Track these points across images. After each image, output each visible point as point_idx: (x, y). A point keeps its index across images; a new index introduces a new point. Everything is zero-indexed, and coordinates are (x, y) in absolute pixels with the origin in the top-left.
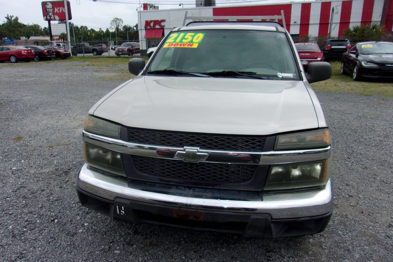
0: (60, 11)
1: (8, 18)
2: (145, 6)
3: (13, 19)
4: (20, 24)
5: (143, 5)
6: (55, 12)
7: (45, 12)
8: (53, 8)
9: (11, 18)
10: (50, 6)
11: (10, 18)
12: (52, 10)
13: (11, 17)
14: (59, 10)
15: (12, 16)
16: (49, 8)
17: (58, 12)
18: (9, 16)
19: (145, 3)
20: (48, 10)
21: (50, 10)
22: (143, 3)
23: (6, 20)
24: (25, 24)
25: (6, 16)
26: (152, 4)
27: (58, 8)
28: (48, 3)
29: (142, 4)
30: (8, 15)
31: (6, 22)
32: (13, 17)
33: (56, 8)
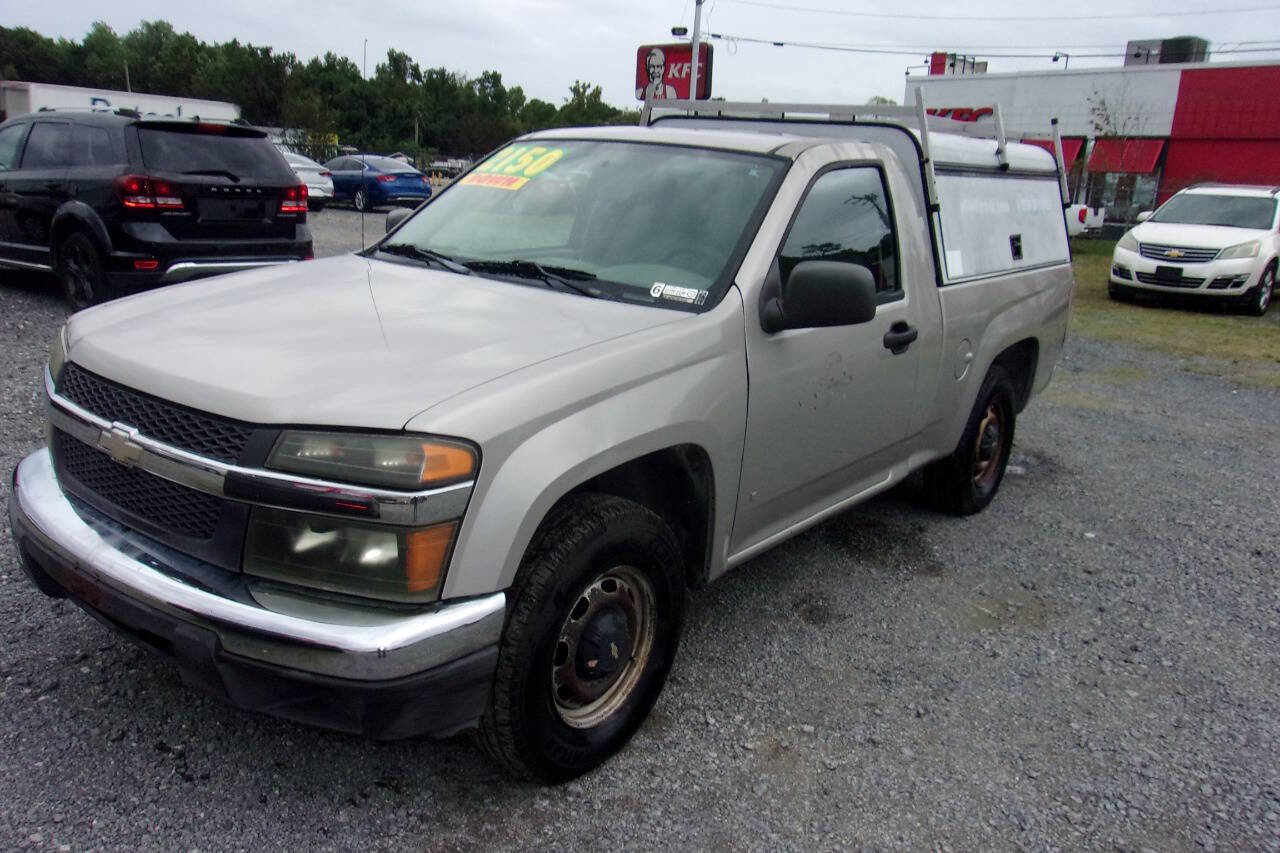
0: (684, 75)
1: (575, 90)
2: (938, 63)
3: (589, 92)
4: (605, 107)
5: (929, 59)
6: (670, 76)
7: (644, 77)
8: (666, 65)
9: (584, 91)
10: (658, 58)
11: (581, 90)
12: (662, 71)
13: (585, 88)
14: (680, 71)
15: (587, 85)
16: (656, 64)
17: (677, 75)
18: (581, 84)
19: (940, 51)
20: (651, 70)
21: (659, 69)
22: (932, 51)
23: (570, 96)
24: (618, 108)
25: (573, 85)
26: (965, 56)
27: (679, 65)
28: (654, 51)
29: (927, 55)
30: (577, 82)
31: (570, 100)
32: (589, 86)
33: (672, 66)
